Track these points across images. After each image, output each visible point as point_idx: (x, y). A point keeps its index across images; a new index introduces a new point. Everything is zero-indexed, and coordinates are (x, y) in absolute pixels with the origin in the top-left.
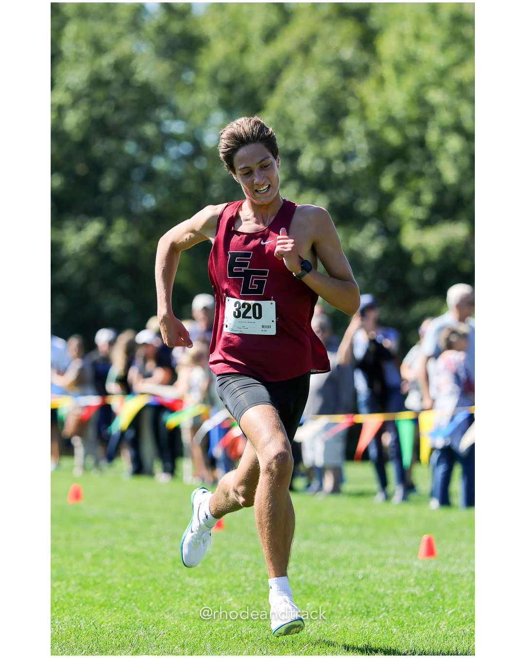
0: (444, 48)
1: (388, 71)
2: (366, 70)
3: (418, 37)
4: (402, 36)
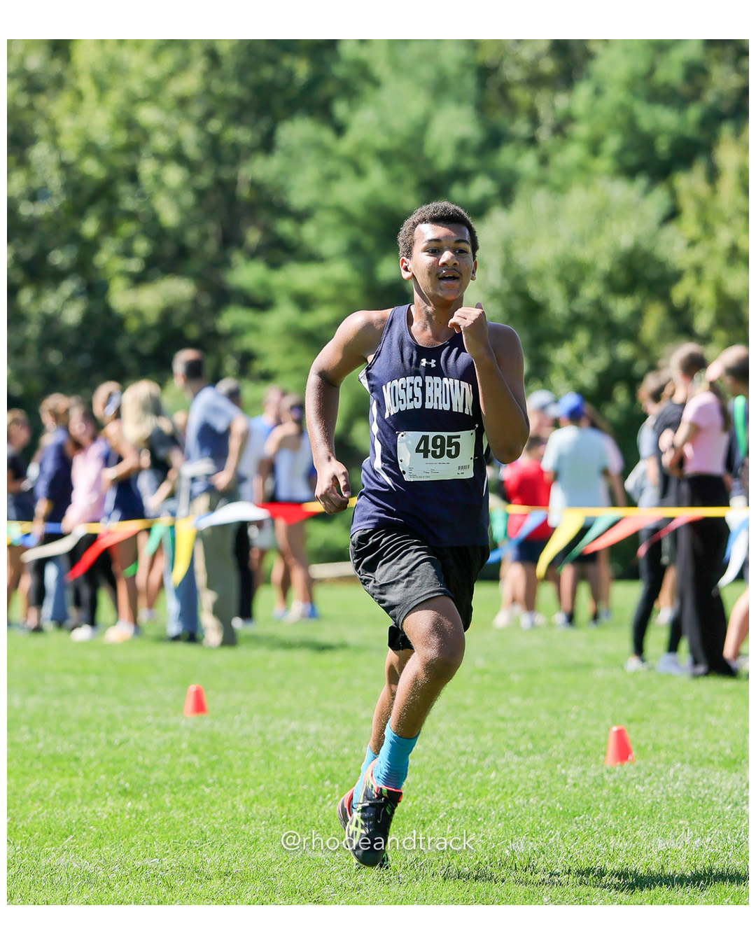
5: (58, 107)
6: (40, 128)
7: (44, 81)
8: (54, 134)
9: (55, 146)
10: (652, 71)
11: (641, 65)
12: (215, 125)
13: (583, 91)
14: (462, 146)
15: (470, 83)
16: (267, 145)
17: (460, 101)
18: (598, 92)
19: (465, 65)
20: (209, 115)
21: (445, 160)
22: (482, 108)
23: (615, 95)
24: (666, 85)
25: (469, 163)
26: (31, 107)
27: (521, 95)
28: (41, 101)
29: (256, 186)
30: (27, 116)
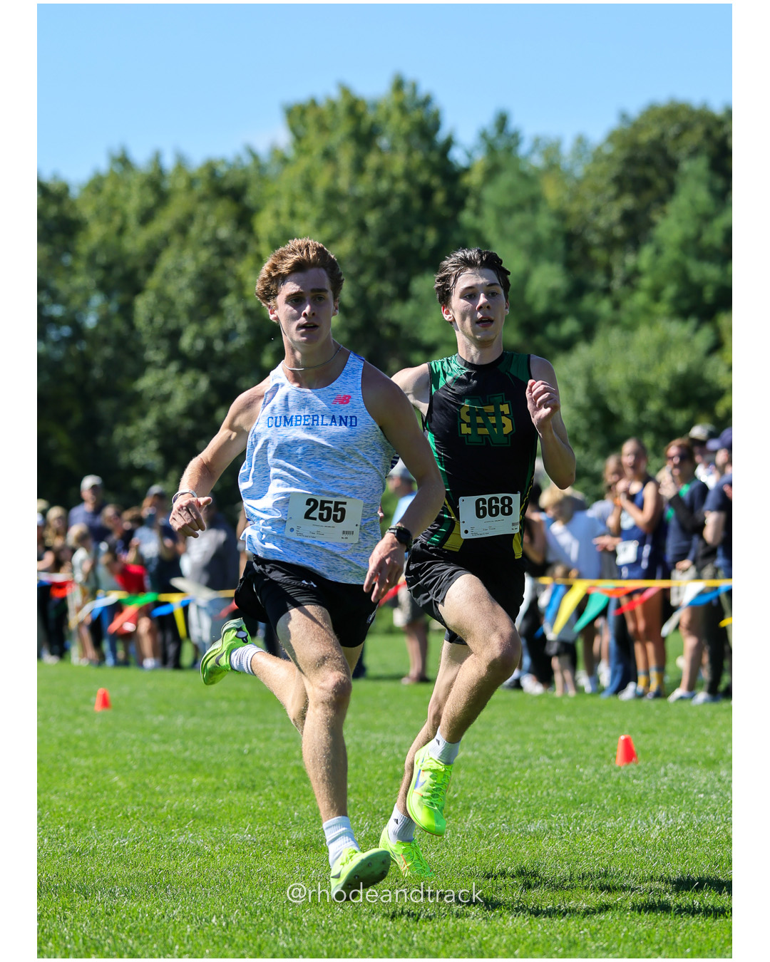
0: (319, 225)
1: (264, 248)
2: (244, 248)
3: (293, 214)
4: (277, 214)
5: (243, 267)
6: (231, 283)
7: (233, 247)
8: (241, 286)
9: (242, 298)
10: (699, 236)
11: (691, 231)
12: (365, 279)
13: (647, 252)
14: (553, 293)
15: (560, 246)
16: (404, 294)
17: (552, 260)
18: (658, 252)
19: (554, 232)
20: (361, 272)
21: (541, 305)
22: (569, 265)
23: (671, 254)
24: (711, 246)
25: (560, 308)
26: (223, 267)
27: (599, 254)
28: (230, 262)
29: (396, 327)
30: (220, 274)
